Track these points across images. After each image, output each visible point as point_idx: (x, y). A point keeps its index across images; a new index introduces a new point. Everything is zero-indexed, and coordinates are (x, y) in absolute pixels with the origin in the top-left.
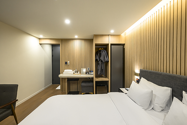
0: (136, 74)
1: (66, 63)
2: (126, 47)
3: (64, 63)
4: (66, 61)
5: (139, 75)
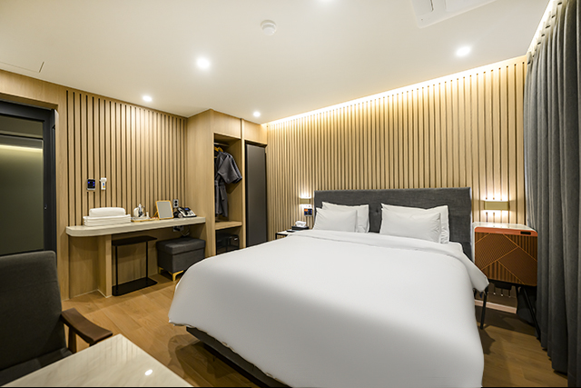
0: (304, 201)
1: (91, 184)
2: (268, 150)
3: (80, 183)
4: (91, 178)
5: (310, 201)
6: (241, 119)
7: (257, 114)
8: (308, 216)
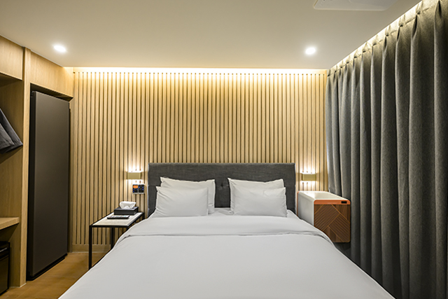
5: (141, 176)
6: (24, 49)
7: (60, 49)
8: (138, 194)
